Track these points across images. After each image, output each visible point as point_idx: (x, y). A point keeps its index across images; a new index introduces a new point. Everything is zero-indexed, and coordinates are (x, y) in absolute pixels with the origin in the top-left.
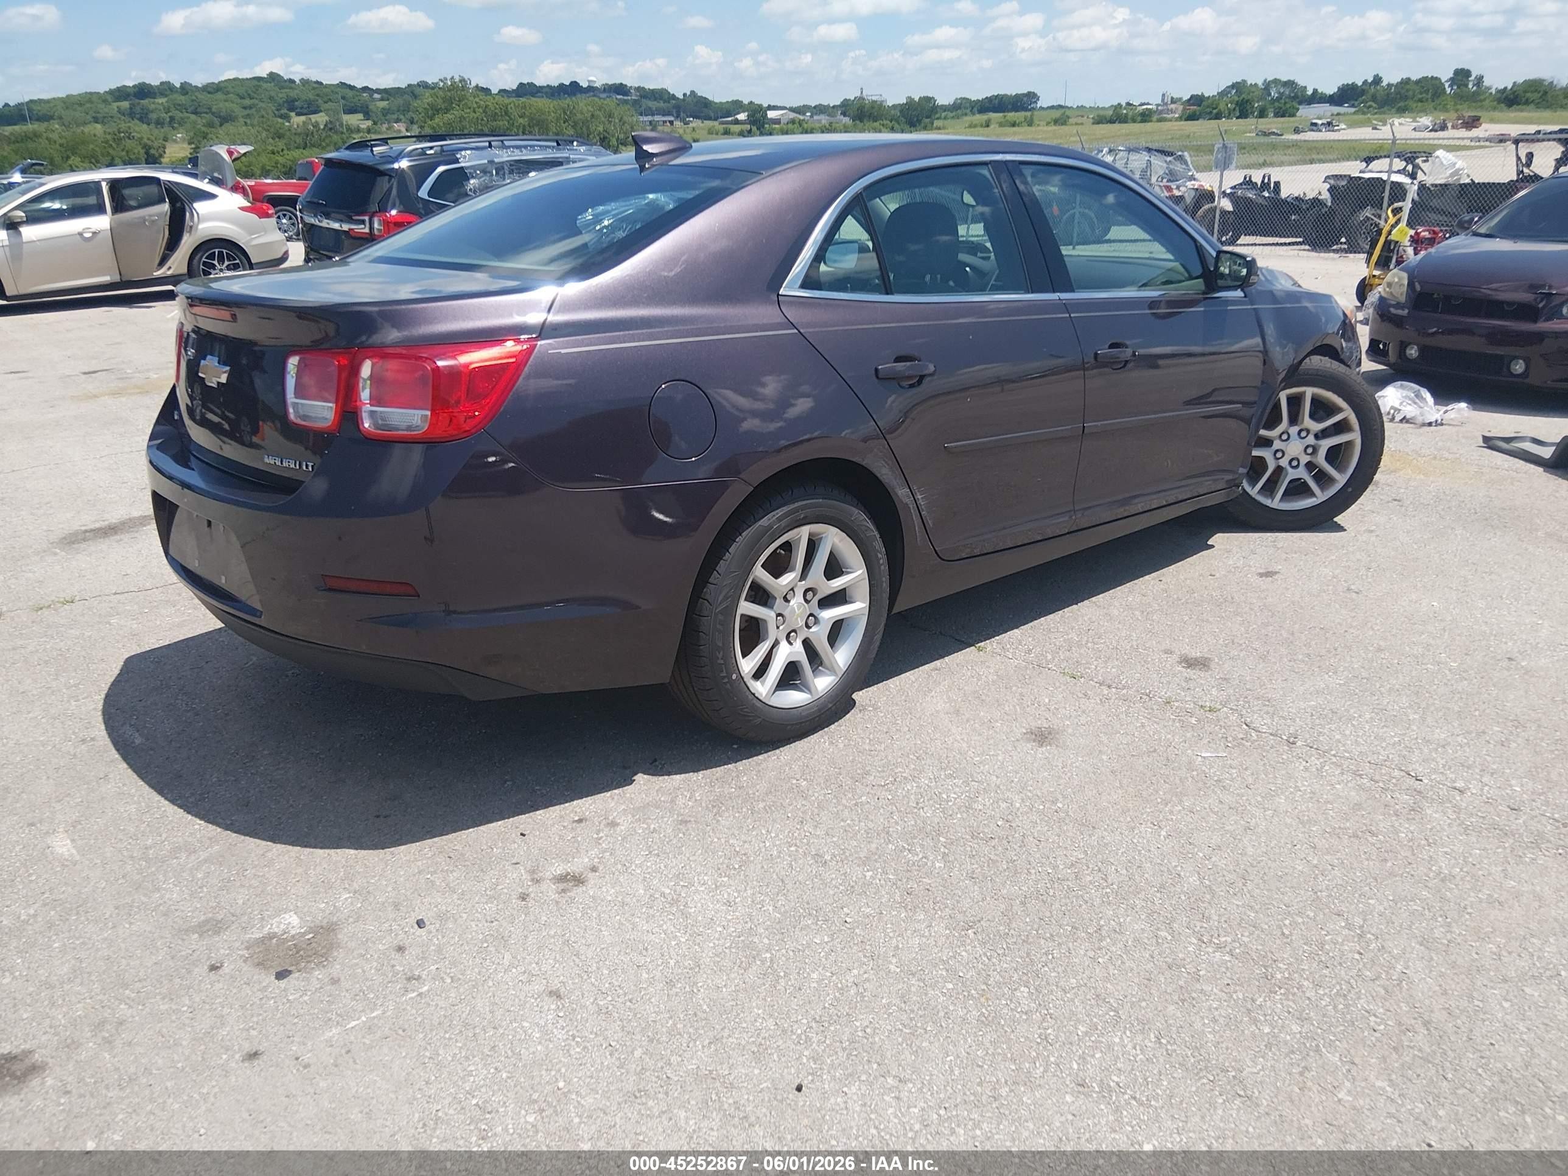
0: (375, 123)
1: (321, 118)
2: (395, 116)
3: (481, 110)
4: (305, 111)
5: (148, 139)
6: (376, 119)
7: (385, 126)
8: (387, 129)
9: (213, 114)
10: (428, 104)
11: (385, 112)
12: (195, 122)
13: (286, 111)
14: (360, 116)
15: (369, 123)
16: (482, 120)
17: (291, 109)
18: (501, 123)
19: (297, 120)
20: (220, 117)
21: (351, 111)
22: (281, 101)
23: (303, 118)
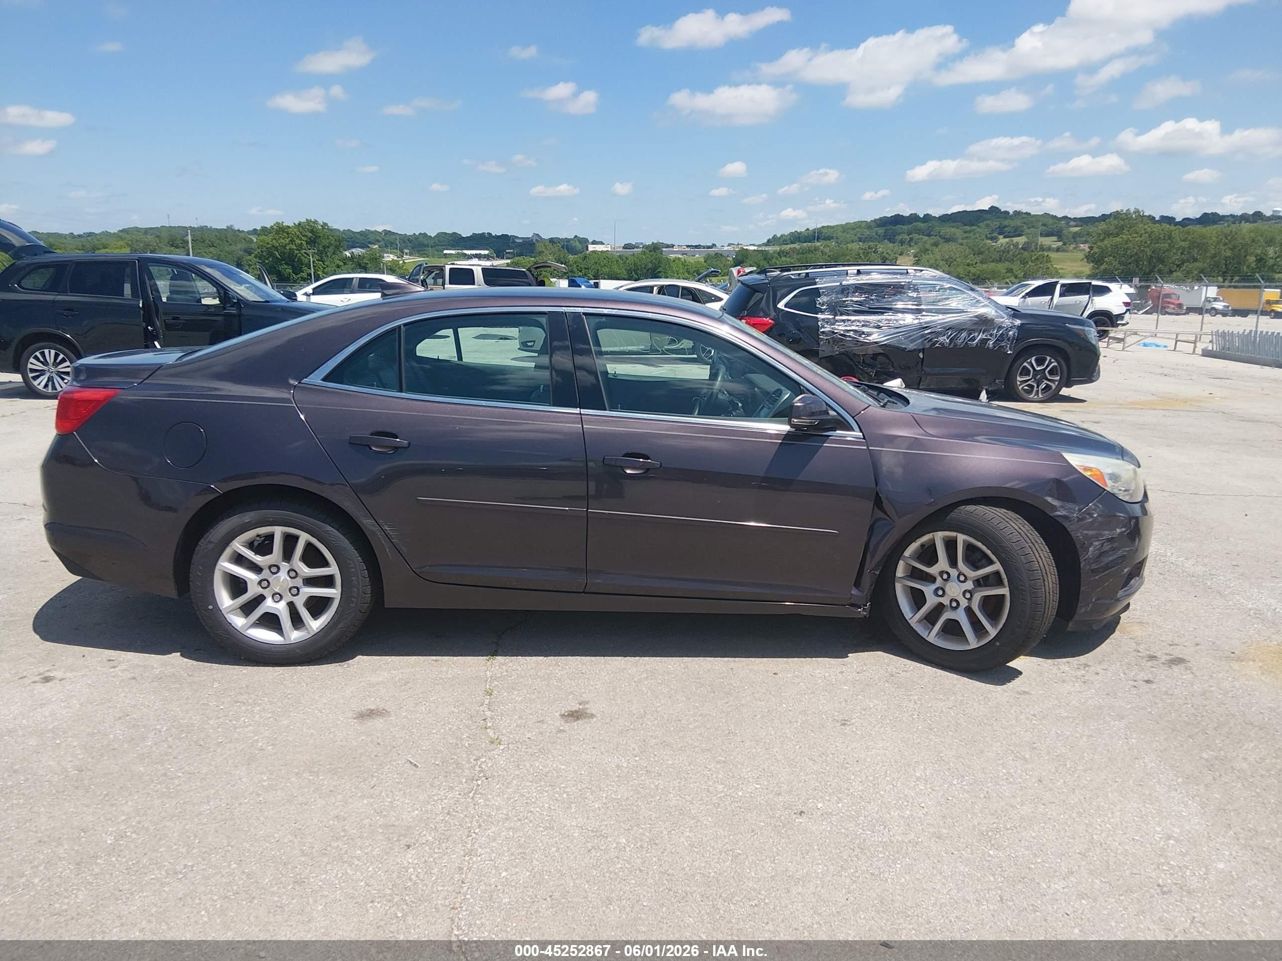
0: (1065, 244)
1: (1021, 240)
2: (1084, 239)
3: (1147, 235)
4: (1011, 235)
5: (887, 253)
6: (1066, 241)
7: (1072, 246)
8: (1074, 248)
9: (940, 237)
10: (1102, 230)
11: (1075, 236)
12: (925, 242)
13: (996, 235)
14: (1055, 238)
15: (1060, 244)
16: (1146, 243)
17: (1000, 234)
18: (1163, 245)
19: (1002, 241)
20: (944, 238)
21: (1048, 235)
22: (995, 227)
23: (1007, 240)
